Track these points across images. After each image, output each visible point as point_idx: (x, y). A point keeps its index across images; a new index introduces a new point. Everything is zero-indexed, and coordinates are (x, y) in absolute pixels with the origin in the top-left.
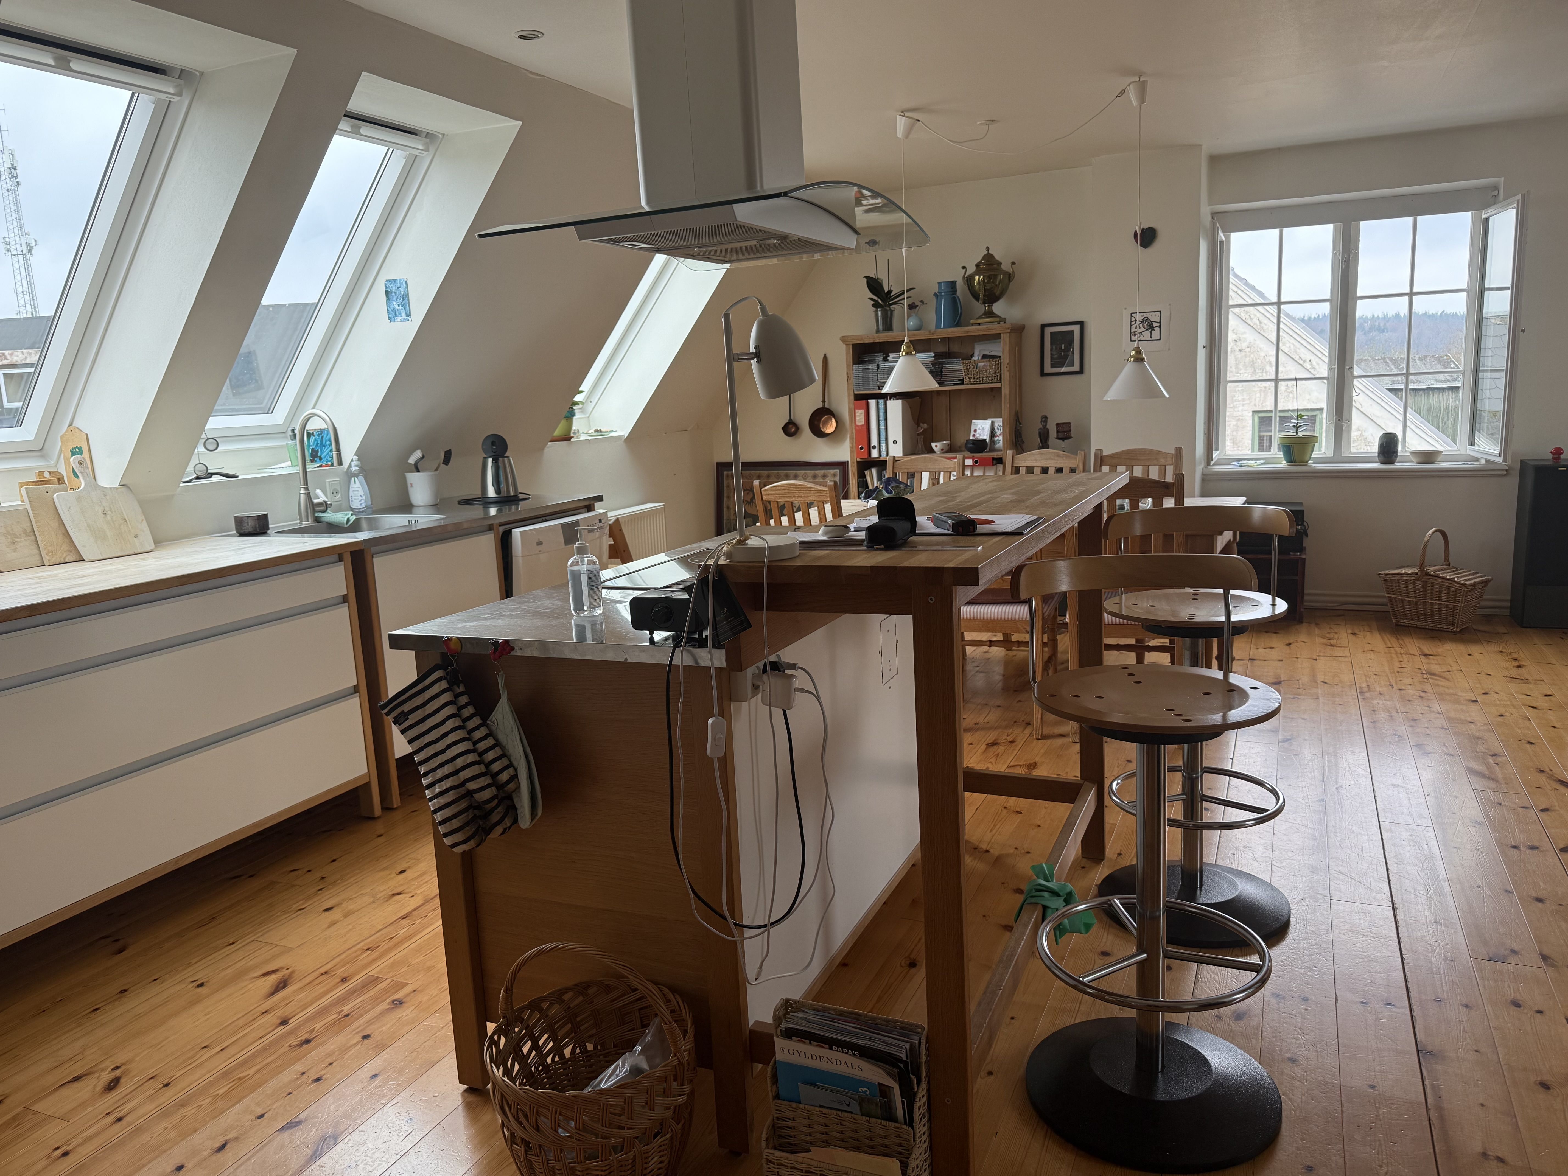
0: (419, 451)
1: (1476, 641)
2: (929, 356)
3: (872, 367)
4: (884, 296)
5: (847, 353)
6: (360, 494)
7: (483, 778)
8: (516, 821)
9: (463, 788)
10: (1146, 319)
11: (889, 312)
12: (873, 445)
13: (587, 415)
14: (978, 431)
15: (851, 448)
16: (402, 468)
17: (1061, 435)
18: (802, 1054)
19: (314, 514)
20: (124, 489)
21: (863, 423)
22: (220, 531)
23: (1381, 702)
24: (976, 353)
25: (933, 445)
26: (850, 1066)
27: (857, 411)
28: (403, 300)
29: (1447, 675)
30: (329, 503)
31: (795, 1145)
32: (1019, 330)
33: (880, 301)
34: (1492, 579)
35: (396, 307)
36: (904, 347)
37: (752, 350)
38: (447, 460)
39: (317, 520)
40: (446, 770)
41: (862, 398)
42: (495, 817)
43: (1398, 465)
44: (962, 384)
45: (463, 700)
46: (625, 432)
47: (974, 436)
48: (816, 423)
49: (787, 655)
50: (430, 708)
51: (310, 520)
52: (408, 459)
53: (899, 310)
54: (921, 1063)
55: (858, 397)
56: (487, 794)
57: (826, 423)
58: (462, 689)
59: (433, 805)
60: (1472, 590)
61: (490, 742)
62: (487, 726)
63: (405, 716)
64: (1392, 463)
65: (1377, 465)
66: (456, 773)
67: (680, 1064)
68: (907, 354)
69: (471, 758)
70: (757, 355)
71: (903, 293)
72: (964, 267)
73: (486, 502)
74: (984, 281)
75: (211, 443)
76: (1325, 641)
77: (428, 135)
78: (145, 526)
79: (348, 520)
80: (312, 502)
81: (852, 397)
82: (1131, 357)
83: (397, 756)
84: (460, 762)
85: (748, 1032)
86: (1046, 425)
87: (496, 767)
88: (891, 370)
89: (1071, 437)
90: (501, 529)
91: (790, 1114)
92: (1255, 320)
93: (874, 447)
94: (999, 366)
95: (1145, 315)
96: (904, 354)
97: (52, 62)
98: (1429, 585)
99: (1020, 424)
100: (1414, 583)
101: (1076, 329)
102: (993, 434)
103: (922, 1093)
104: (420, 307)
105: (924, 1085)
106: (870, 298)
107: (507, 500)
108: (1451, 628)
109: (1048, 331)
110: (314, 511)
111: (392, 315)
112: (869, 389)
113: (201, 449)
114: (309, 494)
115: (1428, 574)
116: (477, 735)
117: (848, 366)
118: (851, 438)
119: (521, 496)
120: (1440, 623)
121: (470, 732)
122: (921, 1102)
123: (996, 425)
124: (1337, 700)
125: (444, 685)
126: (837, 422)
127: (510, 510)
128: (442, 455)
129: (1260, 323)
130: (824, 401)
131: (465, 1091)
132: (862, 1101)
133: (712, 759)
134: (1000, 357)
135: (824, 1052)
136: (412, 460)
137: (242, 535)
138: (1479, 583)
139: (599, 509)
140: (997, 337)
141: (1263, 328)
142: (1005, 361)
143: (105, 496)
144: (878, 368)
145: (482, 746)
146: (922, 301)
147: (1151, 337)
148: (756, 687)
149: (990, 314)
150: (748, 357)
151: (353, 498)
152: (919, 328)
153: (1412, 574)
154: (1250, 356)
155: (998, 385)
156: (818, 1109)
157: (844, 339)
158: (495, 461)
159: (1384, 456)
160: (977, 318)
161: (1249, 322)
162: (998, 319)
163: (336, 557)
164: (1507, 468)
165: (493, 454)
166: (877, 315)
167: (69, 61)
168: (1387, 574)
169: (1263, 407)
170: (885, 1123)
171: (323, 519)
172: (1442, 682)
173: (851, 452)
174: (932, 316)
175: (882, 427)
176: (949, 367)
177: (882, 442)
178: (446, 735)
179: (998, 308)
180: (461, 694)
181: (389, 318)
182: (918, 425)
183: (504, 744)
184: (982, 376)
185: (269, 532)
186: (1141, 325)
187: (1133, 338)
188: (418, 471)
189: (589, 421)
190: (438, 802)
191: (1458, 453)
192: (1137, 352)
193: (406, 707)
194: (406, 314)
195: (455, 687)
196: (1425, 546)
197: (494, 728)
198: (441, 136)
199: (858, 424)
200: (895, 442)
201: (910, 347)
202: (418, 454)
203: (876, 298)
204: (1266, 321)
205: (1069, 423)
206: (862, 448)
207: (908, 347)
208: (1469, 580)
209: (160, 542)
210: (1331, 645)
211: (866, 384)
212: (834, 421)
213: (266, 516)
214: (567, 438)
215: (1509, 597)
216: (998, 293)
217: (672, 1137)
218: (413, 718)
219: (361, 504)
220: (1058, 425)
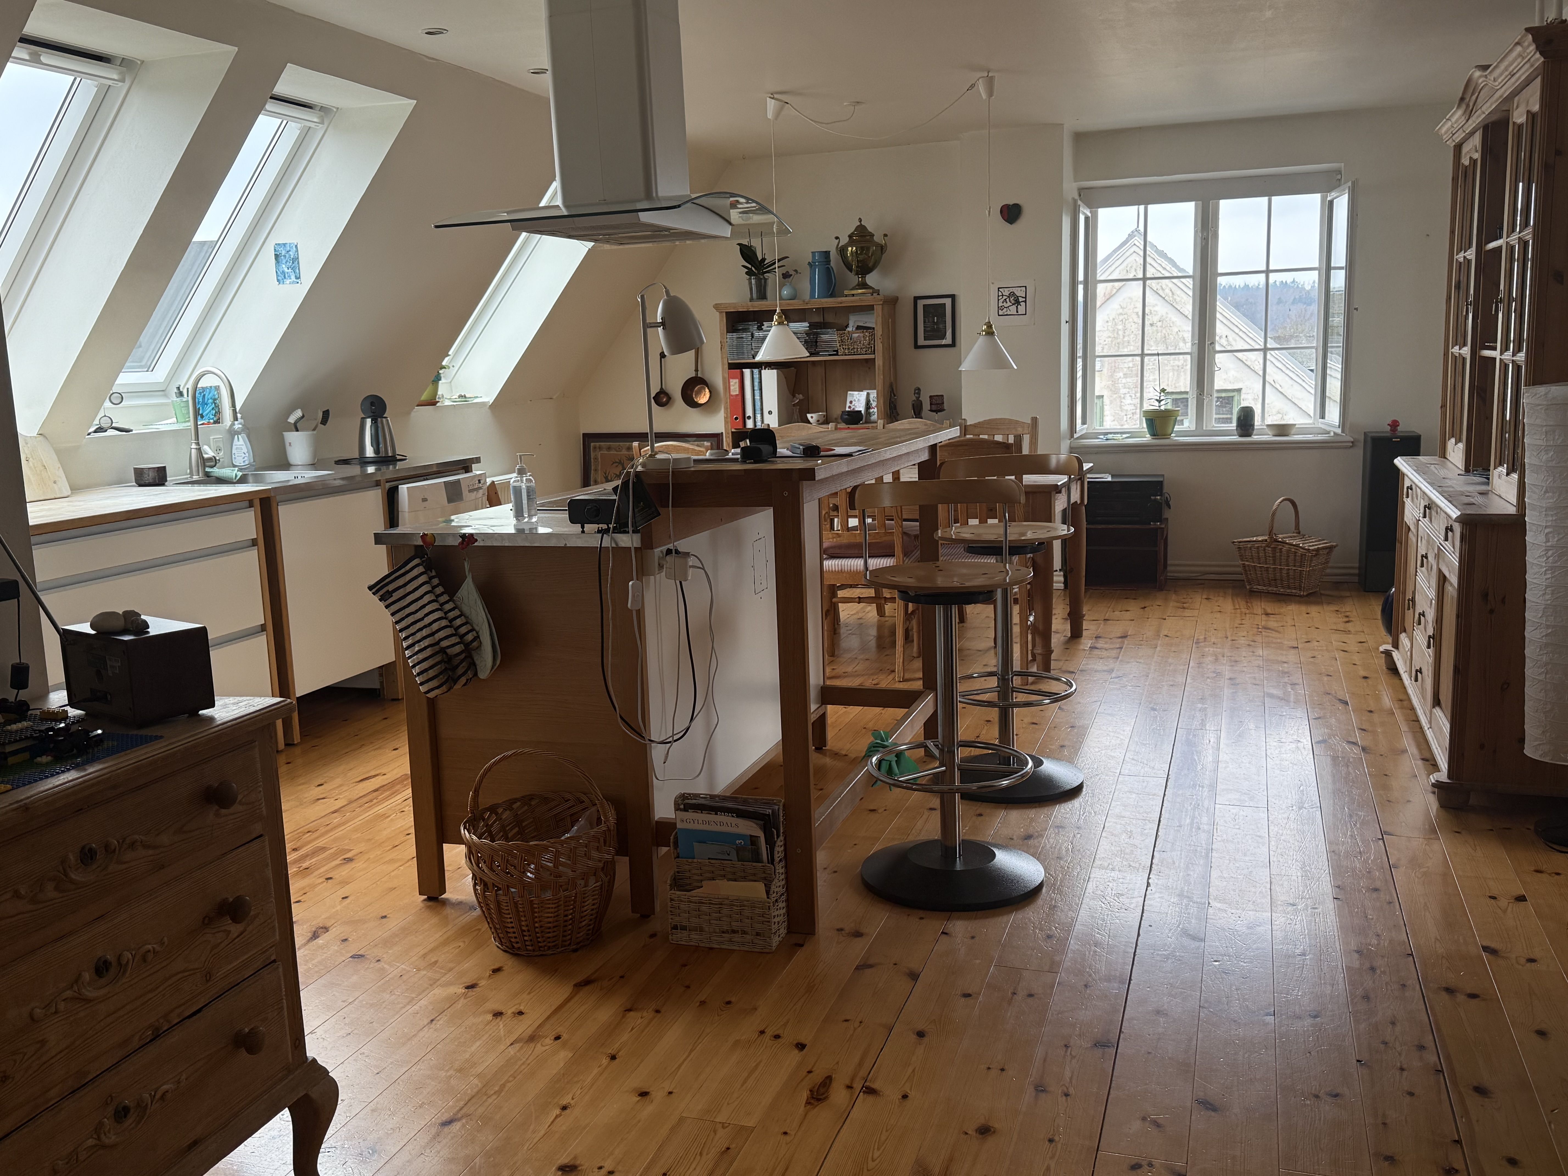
0: (299, 410)
1: (1319, 603)
2: (803, 326)
3: (746, 335)
4: (758, 264)
5: (721, 320)
6: (243, 451)
7: (454, 638)
8: (476, 674)
9: (437, 646)
10: (1012, 294)
11: (763, 281)
12: (747, 415)
13: (450, 380)
14: (853, 403)
15: (726, 418)
16: (281, 427)
17: (934, 407)
18: (696, 822)
19: (204, 469)
20: (41, 438)
21: (737, 393)
22: (120, 482)
23: (1211, 649)
24: (851, 324)
25: (809, 416)
26: (729, 825)
27: (731, 380)
28: (293, 263)
29: (1281, 629)
30: (217, 458)
31: (690, 884)
32: (892, 302)
33: (753, 269)
34: (1337, 546)
35: (286, 270)
36: (776, 317)
37: (659, 320)
38: (325, 419)
39: (207, 475)
40: (424, 632)
41: (737, 367)
42: (460, 671)
43: (1255, 438)
44: (837, 355)
45: (436, 581)
46: (490, 398)
47: (850, 407)
48: (689, 392)
49: (683, 545)
50: (409, 588)
51: (201, 475)
52: (288, 419)
53: (774, 278)
54: (779, 822)
55: (732, 366)
56: (458, 649)
57: (699, 393)
58: (434, 573)
59: (412, 662)
60: (1316, 555)
61: (456, 613)
62: (454, 601)
63: (390, 594)
64: (1250, 435)
65: (1235, 438)
66: (432, 634)
67: (609, 830)
68: (779, 324)
69: (444, 623)
70: (663, 324)
71: (775, 263)
72: (837, 238)
73: (364, 462)
74: (857, 251)
75: (117, 397)
76: (1178, 605)
77: (322, 108)
78: (61, 473)
79: (236, 476)
80: (203, 457)
81: (726, 366)
82: (983, 331)
83: (298, 695)
84: (435, 626)
85: (654, 822)
86: (919, 397)
87: (463, 630)
88: (764, 339)
89: (944, 410)
90: (388, 485)
91: (687, 867)
92: (1167, 291)
93: (749, 418)
94: (873, 336)
95: (1011, 290)
96: (776, 323)
97: (27, 57)
98: (1278, 551)
99: (895, 396)
100: (1265, 550)
101: (948, 302)
102: (868, 406)
103: (780, 842)
104: (310, 271)
105: (782, 838)
106: (743, 266)
107: (385, 460)
108: (1298, 592)
109: (921, 303)
110: (205, 466)
111: (281, 277)
112: (744, 359)
113: (107, 404)
114: (200, 449)
115: (1276, 541)
116: (447, 607)
117: (722, 334)
118: (726, 409)
119: (399, 457)
120: (1289, 588)
121: (442, 605)
122: (779, 850)
123: (871, 397)
124: (1173, 649)
125: (421, 569)
126: (710, 392)
127: (388, 468)
128: (320, 415)
129: (1173, 294)
130: (697, 370)
131: (425, 900)
132: (738, 850)
133: (632, 611)
134: (874, 328)
135: (712, 817)
136: (292, 419)
137: (140, 485)
138: (1323, 548)
139: (477, 470)
140: (870, 308)
141: (1175, 300)
142: (879, 332)
143: (27, 444)
144: (753, 337)
145: (451, 615)
146: (796, 271)
147: (1017, 312)
148: (661, 567)
149: (864, 285)
150: (656, 325)
151: (236, 455)
152: (793, 298)
153: (1262, 541)
154: (1161, 332)
155: (872, 356)
156: (707, 861)
157: (717, 307)
158: (374, 421)
159: (1242, 430)
160: (852, 290)
161: (1161, 292)
162: (871, 291)
163: (246, 504)
164: (1352, 440)
165: (372, 414)
166: (750, 283)
167: (40, 55)
168: (1240, 542)
169: (1176, 387)
170: (754, 864)
171: (212, 474)
172: (1274, 634)
173: (726, 422)
174: (807, 286)
175: (757, 397)
176: (825, 337)
177: (757, 412)
178: (424, 606)
179: (872, 279)
180: (433, 577)
181: (278, 280)
182: (794, 396)
183: (467, 615)
184: (856, 347)
185: (166, 484)
186: (1008, 300)
187: (1001, 313)
188: (297, 430)
189: (451, 386)
190: (417, 658)
191: (1313, 426)
192: (988, 327)
193: (391, 587)
194: (296, 276)
195: (429, 572)
196: (1274, 514)
197: (459, 603)
198: (335, 110)
199: (733, 393)
200: (770, 413)
201: (782, 317)
202: (298, 413)
203: (750, 266)
204: (1179, 292)
205: (942, 396)
206: (736, 419)
207: (780, 317)
208: (1313, 545)
209: (76, 489)
210: (1184, 608)
211: (740, 353)
212: (707, 390)
213: (164, 468)
214: (432, 403)
215: (1357, 565)
216: (870, 265)
217: (602, 885)
218: (396, 596)
219: (244, 462)
220: (931, 397)
